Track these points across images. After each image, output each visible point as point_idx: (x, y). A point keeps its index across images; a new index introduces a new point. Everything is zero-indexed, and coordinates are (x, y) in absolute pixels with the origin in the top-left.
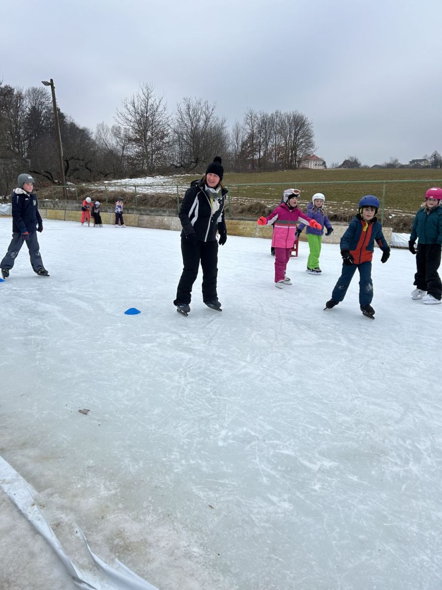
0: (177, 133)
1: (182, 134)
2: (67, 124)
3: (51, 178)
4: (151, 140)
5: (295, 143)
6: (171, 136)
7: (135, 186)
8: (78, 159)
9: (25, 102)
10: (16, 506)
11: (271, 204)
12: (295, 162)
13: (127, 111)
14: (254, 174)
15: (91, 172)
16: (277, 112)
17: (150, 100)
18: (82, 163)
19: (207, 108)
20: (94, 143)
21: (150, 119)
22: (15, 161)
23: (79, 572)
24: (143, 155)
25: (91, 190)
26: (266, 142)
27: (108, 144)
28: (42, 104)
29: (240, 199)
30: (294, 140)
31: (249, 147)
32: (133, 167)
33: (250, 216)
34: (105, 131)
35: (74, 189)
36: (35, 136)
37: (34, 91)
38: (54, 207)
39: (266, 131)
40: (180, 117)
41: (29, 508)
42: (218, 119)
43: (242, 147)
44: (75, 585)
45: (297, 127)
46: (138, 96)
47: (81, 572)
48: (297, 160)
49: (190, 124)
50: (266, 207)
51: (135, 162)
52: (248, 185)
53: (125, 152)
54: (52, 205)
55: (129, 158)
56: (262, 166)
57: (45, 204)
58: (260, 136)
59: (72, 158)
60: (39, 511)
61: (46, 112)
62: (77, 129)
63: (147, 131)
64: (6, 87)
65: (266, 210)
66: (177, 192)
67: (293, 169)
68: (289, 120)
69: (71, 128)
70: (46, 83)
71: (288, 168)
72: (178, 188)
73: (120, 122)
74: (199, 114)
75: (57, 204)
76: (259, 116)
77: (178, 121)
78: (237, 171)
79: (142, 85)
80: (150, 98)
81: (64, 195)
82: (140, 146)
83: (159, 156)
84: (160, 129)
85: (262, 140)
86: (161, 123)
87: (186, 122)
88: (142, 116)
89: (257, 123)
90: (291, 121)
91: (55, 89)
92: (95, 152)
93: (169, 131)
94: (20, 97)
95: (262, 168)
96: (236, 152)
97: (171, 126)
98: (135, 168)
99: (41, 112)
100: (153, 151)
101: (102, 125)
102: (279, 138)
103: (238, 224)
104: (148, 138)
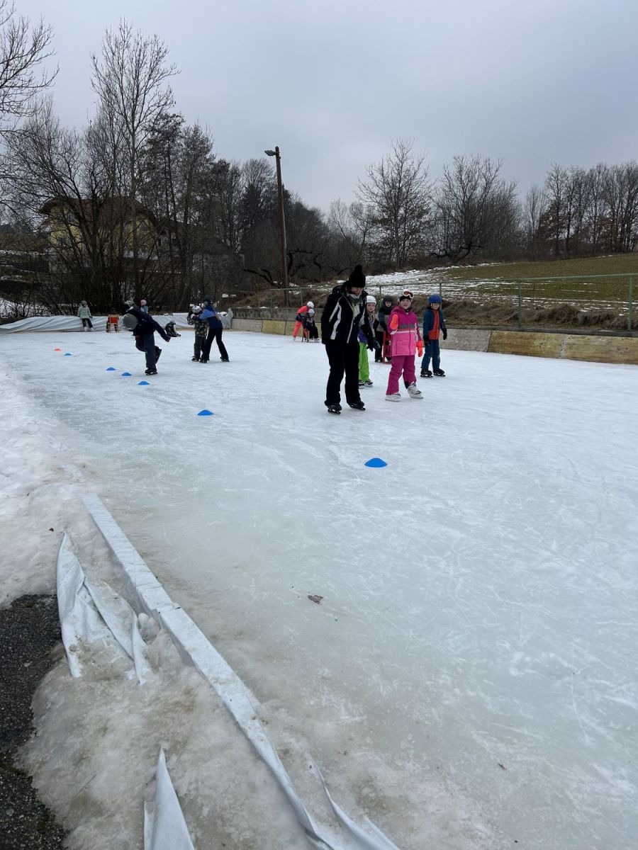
0: (442, 208)
1: (449, 208)
2: (292, 205)
3: (269, 279)
4: (404, 220)
5: (630, 212)
6: (434, 212)
7: (381, 287)
8: (305, 252)
9: (241, 179)
10: (232, 715)
11: (587, 307)
12: (628, 241)
13: (372, 182)
14: (558, 262)
15: (320, 268)
16: (599, 166)
17: (405, 164)
18: (309, 256)
19: (489, 169)
20: (326, 228)
21: (404, 190)
22: (226, 257)
23: (315, 824)
24: (391, 242)
25: (320, 294)
26: (580, 213)
27: (344, 230)
28: (262, 180)
29: (536, 300)
30: (627, 207)
31: (551, 222)
32: (378, 259)
33: (551, 326)
34: (341, 210)
35: (298, 293)
36: (251, 223)
37: (254, 163)
38: (272, 317)
39: (581, 197)
40: (448, 184)
41: (249, 722)
42: (504, 183)
43: (541, 222)
44: (309, 842)
45: (632, 187)
46: (390, 160)
47: (318, 826)
48: (632, 237)
49: (461, 194)
50: (579, 312)
51: (381, 251)
52: (549, 280)
53: (366, 239)
54: (270, 315)
55: (373, 246)
56: (573, 249)
57: (261, 313)
58: (571, 204)
59: (297, 250)
60: (261, 729)
61: (266, 191)
62: (305, 210)
63: (399, 207)
64: (220, 162)
65: (579, 317)
66: (438, 293)
67: (624, 252)
68: (619, 176)
69: (296, 210)
70: (270, 153)
71: (615, 251)
72: (440, 286)
73: (363, 197)
74: (476, 178)
75: (276, 313)
76: (570, 174)
77: (444, 190)
78: (532, 258)
79: (395, 143)
80: (406, 160)
81: (285, 301)
82: (387, 229)
83: (415, 242)
84: (417, 204)
85: (573, 210)
86: (419, 195)
87: (455, 191)
88: (394, 187)
89: (566, 185)
90: (623, 178)
91: (281, 160)
92: (327, 241)
93: (431, 205)
94: (236, 173)
95: (570, 252)
96: (530, 231)
97: (434, 198)
98: (380, 260)
99: (261, 191)
100: (405, 235)
101: (338, 203)
102: (602, 206)
103: (532, 337)
104: (399, 218)
